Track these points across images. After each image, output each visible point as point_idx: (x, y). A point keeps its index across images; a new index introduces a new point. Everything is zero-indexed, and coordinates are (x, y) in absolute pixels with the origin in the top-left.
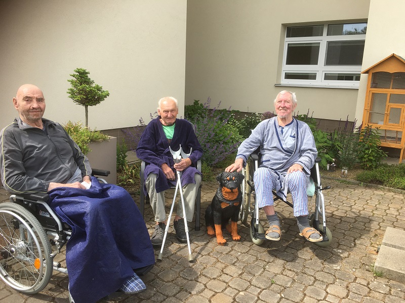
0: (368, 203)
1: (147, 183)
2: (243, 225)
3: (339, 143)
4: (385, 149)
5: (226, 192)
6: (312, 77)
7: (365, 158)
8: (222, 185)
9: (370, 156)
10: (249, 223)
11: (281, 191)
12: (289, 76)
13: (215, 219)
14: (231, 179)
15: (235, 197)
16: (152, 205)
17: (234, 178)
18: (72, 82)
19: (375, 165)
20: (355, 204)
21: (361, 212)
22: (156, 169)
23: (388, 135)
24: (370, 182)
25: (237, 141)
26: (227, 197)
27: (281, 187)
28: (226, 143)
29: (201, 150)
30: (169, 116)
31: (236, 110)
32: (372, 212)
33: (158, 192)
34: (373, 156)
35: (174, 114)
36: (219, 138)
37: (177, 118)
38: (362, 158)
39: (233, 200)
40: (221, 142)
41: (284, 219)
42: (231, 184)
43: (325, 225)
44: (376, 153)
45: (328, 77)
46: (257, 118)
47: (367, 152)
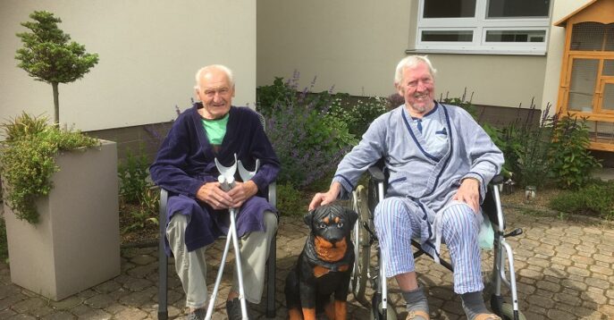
0: (578, 251)
1: (169, 232)
2: (357, 303)
3: (519, 145)
4: (598, 154)
5: (322, 247)
6: (467, 37)
7: (564, 170)
8: (316, 233)
9: (572, 166)
10: (368, 299)
11: (430, 243)
12: (428, 37)
13: (302, 297)
14: (332, 222)
15: (341, 256)
16: (181, 275)
17: (337, 219)
18: (24, 37)
19: (580, 180)
20: (555, 254)
21: (569, 270)
22: (186, 205)
23: (600, 130)
24: (575, 212)
25: (346, 144)
26: (325, 255)
27: (431, 235)
28: (327, 148)
29: (275, 164)
30: (215, 100)
31: (344, 92)
32: (588, 268)
33: (190, 249)
34: (578, 167)
35: (226, 96)
36: (314, 139)
37: (233, 104)
38: (560, 169)
39: (336, 262)
40: (318, 147)
41: (433, 287)
42: (331, 230)
43: (516, 307)
44: (582, 161)
45: (491, 37)
46: (378, 105)
47: (567, 159)
